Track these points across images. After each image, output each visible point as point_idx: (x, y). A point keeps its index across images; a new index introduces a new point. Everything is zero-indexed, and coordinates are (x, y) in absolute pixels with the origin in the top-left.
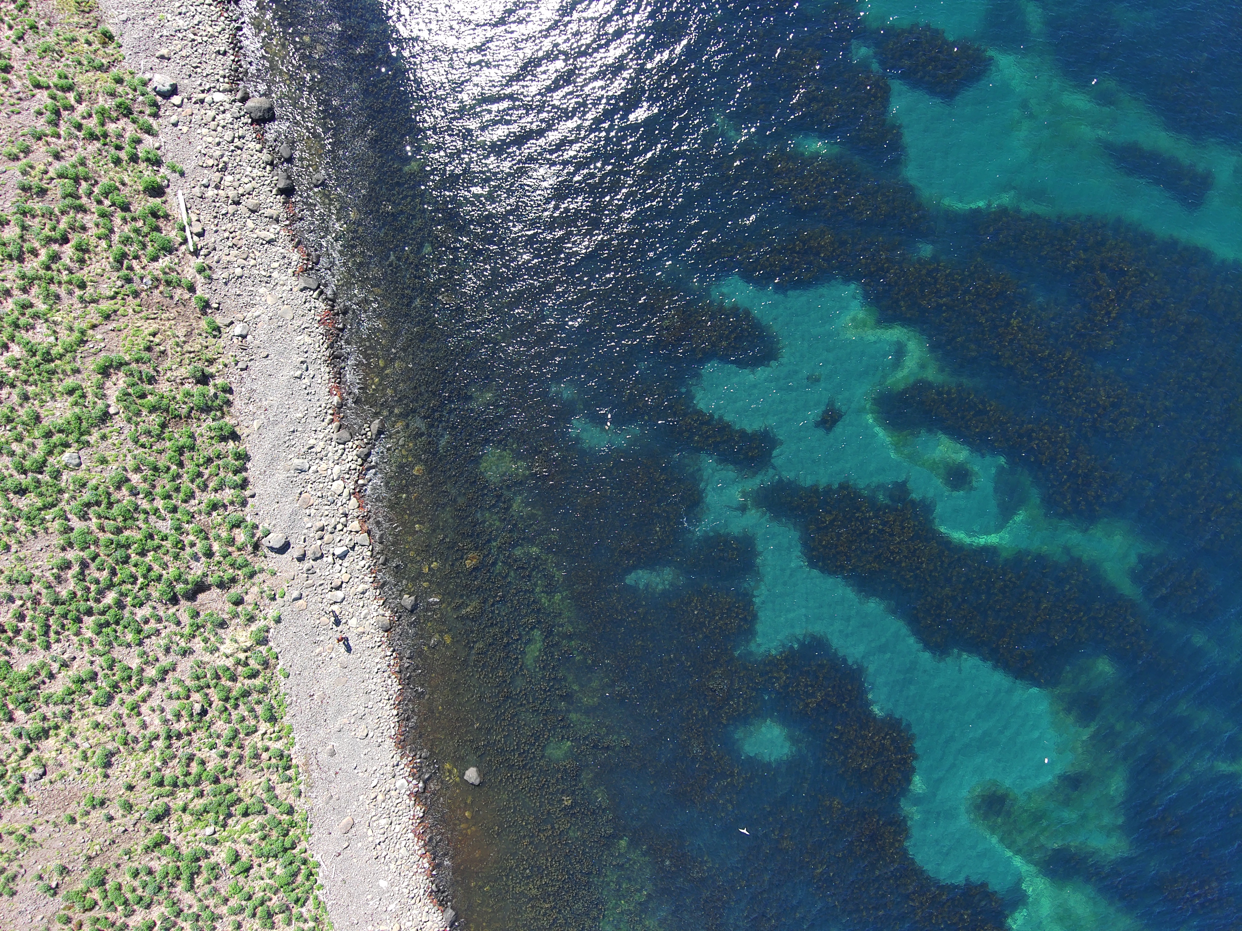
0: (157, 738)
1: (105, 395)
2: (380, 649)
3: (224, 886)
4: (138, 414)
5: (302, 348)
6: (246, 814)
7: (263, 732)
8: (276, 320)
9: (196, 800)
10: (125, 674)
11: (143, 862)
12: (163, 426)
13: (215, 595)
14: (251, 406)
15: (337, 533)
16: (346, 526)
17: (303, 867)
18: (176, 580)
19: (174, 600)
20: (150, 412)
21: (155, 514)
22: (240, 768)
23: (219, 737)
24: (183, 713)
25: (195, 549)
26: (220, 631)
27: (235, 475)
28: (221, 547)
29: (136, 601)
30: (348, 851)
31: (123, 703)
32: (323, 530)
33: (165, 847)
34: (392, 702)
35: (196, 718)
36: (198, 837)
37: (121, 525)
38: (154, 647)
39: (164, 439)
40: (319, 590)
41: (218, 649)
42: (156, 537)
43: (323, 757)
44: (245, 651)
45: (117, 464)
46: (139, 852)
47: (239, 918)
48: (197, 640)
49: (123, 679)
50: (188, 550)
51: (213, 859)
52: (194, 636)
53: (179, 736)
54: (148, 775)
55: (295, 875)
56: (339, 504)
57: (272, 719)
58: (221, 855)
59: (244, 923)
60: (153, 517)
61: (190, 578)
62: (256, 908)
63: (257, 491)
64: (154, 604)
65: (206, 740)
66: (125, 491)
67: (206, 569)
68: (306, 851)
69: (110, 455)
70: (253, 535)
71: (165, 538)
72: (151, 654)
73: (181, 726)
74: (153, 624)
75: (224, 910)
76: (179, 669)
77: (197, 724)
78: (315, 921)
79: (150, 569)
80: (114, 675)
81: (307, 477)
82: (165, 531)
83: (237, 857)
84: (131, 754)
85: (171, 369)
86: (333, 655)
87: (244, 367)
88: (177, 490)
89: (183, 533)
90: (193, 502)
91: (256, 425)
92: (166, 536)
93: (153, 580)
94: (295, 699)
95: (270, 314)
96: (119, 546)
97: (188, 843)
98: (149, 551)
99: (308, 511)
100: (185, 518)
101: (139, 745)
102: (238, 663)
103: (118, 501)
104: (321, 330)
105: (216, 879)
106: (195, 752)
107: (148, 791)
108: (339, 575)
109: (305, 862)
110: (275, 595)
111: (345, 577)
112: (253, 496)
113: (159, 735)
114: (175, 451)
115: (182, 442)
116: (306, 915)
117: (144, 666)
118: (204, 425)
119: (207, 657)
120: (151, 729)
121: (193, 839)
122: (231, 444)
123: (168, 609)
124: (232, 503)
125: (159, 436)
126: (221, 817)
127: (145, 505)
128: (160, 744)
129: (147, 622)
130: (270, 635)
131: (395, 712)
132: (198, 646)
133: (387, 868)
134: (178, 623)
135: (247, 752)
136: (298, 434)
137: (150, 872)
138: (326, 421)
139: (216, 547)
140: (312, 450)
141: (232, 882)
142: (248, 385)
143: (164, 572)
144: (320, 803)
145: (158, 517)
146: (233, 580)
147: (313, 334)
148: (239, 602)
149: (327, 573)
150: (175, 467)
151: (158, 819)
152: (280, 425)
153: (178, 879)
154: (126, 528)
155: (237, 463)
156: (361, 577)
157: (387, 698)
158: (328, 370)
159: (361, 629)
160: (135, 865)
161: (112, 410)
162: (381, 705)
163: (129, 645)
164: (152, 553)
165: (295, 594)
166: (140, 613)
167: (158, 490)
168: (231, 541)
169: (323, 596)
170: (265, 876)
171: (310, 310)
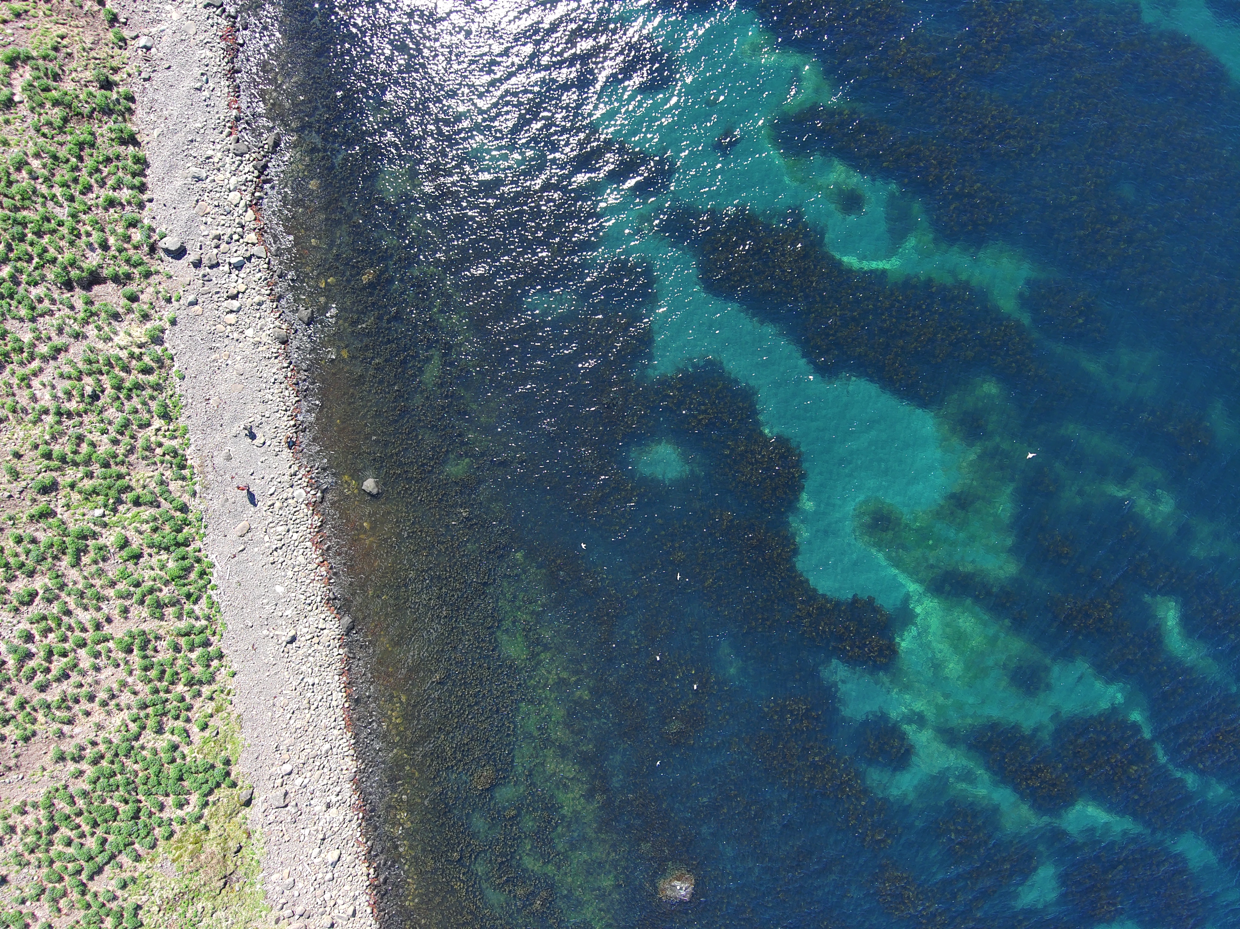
0: (46, 412)
1: (11, 84)
2: (277, 361)
3: (113, 569)
4: (42, 105)
5: (204, 61)
6: (137, 503)
7: (157, 426)
8: (179, 34)
9: (85, 480)
10: (16, 346)
11: (27, 531)
12: (65, 120)
13: (110, 289)
14: (152, 116)
15: (233, 244)
16: (242, 238)
17: (196, 565)
18: (71, 265)
19: (68, 285)
20: (54, 105)
21: (52, 200)
22: (132, 458)
23: (110, 423)
24: (74, 393)
25: (91, 240)
26: (114, 323)
27: (134, 178)
28: (117, 241)
29: (31, 279)
30: (243, 554)
31: (13, 373)
32: (219, 240)
33: (50, 520)
34: (289, 413)
35: (87, 400)
36: (86, 517)
37: (18, 204)
38: (47, 326)
39: (65, 133)
40: (215, 297)
41: (111, 339)
42: (53, 221)
43: (219, 460)
44: (140, 347)
45: (19, 148)
46: (24, 520)
47: (128, 603)
48: (91, 327)
49: (14, 350)
50: (84, 238)
51: (101, 541)
52: (88, 323)
53: (70, 415)
54: (36, 447)
55: (188, 570)
56: (236, 214)
57: (166, 416)
58: (110, 538)
59: (132, 609)
60: (51, 202)
61: (84, 265)
62: (145, 596)
63: (155, 197)
64: (49, 286)
65: (98, 425)
66: (24, 174)
67: (101, 261)
68: (200, 551)
69: (13, 139)
70: (149, 237)
71: (61, 224)
72: (44, 332)
73: (72, 405)
74: (47, 303)
75: (111, 593)
76: (71, 351)
77: (89, 407)
78: (206, 620)
79: (45, 250)
80: (6, 345)
81: (204, 186)
82: (61, 217)
83: (125, 544)
84: (20, 424)
85: (76, 71)
86: (229, 362)
87: (147, 77)
88: (76, 181)
89: (79, 222)
90: (91, 195)
91: (156, 133)
92: (62, 221)
93: (48, 261)
94: (190, 401)
95: (174, 29)
96: (16, 222)
97: (76, 520)
98: (45, 233)
99: (204, 219)
100: (82, 207)
101: (29, 416)
102: (132, 356)
103: (18, 181)
104: (223, 45)
105: (104, 560)
106: (86, 434)
107: (36, 462)
108: (235, 284)
109: (198, 561)
110: (171, 298)
111: (242, 288)
112: (151, 201)
113: (48, 410)
114: (75, 145)
115: (82, 138)
116: (198, 612)
117: (36, 342)
118: (106, 127)
119: (100, 345)
120: (42, 403)
121: (81, 518)
122: (131, 148)
123: (62, 293)
124: (129, 203)
125: (60, 128)
126: (111, 501)
127: (43, 189)
128: (50, 419)
129: (40, 301)
130: (166, 336)
131: (292, 423)
132: (91, 332)
133: (283, 574)
134: (72, 308)
135: (140, 443)
136: (197, 144)
137: (34, 541)
138: (225, 133)
139: (112, 241)
140: (210, 160)
141: (121, 567)
142: (150, 95)
143: (59, 256)
144: (216, 504)
145: (56, 203)
146: (129, 277)
147: (214, 49)
148: (133, 298)
149: (223, 282)
150: (74, 160)
151: (45, 490)
152: (179, 134)
153: (64, 553)
154: (24, 208)
155: (136, 167)
156: (257, 288)
157: (284, 408)
158: (227, 83)
159: (258, 339)
160: (21, 531)
161: (17, 99)
162: (279, 415)
163: (22, 320)
164: (48, 236)
165: (191, 298)
166: (35, 292)
167: (58, 178)
168: (128, 239)
169: (219, 304)
170: (155, 567)
171: (212, 26)
